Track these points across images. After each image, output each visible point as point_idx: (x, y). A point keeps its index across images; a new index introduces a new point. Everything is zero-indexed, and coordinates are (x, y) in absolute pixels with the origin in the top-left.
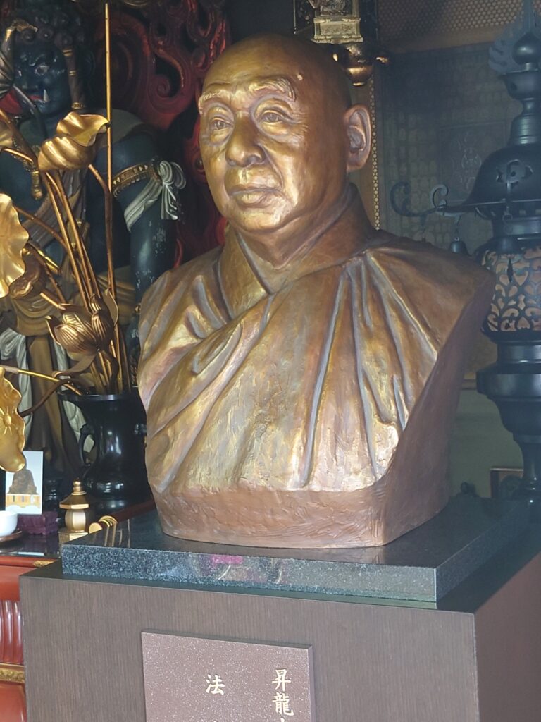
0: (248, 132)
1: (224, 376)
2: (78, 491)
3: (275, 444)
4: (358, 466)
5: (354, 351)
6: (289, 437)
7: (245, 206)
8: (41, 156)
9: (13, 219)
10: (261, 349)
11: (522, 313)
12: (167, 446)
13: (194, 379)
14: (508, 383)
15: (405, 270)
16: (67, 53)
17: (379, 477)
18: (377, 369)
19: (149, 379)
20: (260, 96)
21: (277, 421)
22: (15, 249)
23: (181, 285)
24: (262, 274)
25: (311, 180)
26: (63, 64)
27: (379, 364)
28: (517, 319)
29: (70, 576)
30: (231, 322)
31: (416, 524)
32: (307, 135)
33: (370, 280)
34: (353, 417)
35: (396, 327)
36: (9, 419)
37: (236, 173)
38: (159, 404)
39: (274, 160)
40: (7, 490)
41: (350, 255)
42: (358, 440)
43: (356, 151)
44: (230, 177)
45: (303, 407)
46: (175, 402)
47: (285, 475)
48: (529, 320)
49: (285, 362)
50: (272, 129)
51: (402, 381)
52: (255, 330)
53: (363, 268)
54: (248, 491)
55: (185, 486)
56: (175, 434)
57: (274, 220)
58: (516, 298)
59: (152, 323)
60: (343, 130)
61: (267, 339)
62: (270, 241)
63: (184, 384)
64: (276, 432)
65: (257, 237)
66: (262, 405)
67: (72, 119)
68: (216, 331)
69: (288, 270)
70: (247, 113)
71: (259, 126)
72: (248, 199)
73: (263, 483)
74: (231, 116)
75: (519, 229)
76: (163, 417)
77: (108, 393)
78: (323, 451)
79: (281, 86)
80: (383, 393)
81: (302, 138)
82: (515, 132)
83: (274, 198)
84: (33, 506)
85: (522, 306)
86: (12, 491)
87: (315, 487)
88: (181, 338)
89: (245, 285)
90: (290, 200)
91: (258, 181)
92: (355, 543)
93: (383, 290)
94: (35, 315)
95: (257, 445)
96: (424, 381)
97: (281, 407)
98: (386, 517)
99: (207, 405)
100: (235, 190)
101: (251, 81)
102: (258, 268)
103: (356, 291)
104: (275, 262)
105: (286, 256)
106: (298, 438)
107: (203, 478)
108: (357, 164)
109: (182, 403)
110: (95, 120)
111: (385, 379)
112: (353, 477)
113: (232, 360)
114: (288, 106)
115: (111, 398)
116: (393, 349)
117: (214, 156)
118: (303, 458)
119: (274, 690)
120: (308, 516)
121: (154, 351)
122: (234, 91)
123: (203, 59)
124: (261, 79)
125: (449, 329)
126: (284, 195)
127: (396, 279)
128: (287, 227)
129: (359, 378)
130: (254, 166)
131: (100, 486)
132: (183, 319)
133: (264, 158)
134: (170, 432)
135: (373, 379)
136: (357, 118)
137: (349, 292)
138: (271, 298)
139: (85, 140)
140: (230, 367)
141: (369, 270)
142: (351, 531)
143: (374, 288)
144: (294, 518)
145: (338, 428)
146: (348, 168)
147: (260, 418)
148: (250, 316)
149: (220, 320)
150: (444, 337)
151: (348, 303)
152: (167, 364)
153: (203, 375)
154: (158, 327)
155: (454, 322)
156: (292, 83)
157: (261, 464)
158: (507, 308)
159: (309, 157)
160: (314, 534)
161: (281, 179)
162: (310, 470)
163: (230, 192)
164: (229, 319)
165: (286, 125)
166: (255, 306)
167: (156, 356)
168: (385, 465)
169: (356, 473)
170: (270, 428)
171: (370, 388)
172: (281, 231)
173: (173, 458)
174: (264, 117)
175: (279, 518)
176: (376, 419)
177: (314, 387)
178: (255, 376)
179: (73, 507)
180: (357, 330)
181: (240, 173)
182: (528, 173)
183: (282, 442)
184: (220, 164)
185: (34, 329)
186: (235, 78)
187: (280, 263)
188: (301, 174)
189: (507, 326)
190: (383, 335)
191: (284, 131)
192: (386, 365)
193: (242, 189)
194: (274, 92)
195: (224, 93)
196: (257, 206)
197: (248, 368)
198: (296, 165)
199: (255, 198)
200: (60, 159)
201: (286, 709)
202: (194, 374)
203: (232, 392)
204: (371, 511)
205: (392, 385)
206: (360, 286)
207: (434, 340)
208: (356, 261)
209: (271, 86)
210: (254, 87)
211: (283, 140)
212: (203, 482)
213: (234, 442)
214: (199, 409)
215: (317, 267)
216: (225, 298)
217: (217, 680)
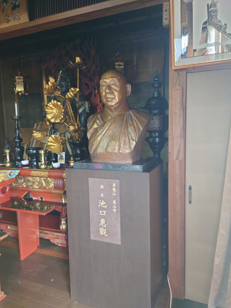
0: (109, 87)
1: (104, 132)
2: (72, 159)
3: (113, 144)
4: (128, 148)
5: (128, 128)
6: (116, 143)
7: (108, 101)
8: (66, 96)
9: (61, 108)
10: (111, 127)
11: (154, 127)
12: (93, 145)
13: (98, 133)
14: (151, 140)
15: (137, 114)
16: (68, 80)
17: (132, 150)
18: (132, 131)
19: (89, 134)
20: (111, 81)
21: (114, 140)
22: (61, 113)
23: (95, 117)
24: (110, 114)
25: (121, 97)
26: (68, 82)
27: (132, 130)
28: (153, 128)
29: (75, 168)
30: (105, 123)
31: (137, 160)
32: (120, 88)
33: (130, 116)
34: (127, 140)
35: (135, 124)
36: (59, 146)
37: (107, 95)
38: (91, 138)
39: (114, 93)
40: (58, 159)
41: (127, 111)
42: (128, 144)
43: (128, 92)
44: (106, 95)
45: (118, 137)
46: (95, 137)
47: (115, 150)
48: (156, 128)
49: (115, 130)
50: (114, 87)
51: (136, 133)
52: (110, 124)
53: (129, 114)
54: (108, 153)
55: (96, 152)
56: (95, 143)
57: (113, 104)
58: (153, 124)
59: (90, 124)
60: (126, 88)
61: (112, 125)
62: (112, 108)
63: (96, 134)
64: (113, 142)
65: (110, 107)
66: (111, 137)
67: (72, 89)
68: (102, 124)
69: (115, 114)
70: (109, 84)
71: (111, 86)
72: (109, 100)
73: (111, 151)
74: (106, 84)
75: (154, 112)
76: (92, 140)
77: (77, 141)
78: (122, 145)
79: (116, 79)
80: (133, 135)
81: (119, 89)
82: (154, 94)
83: (114, 100)
84: (63, 162)
85: (154, 126)
86: (59, 159)
87: (121, 152)
88: (95, 126)
89: (107, 116)
90: (116, 100)
91: (111, 96)
92: (127, 162)
93: (133, 118)
94: (62, 129)
95: (110, 144)
96: (140, 134)
97: (114, 138)
98: (133, 158)
99: (101, 138)
100: (106, 98)
101: (110, 78)
102: (110, 113)
103: (128, 118)
104: (113, 112)
105: (115, 111)
106: (117, 143)
107: (100, 150)
108: (128, 95)
109: (96, 137)
110: (76, 89)
111: (133, 133)
112: (127, 150)
113: (105, 129)
114: (116, 82)
115: (78, 142)
116: (135, 128)
117: (103, 92)
118: (118, 146)
119: (112, 187)
120: (119, 157)
121: (90, 128)
122: (107, 80)
123: (94, 82)
124: (112, 77)
125: (145, 125)
126: (115, 99)
127: (135, 116)
128: (116, 105)
129: (128, 133)
130: (110, 94)
131: (75, 159)
132: (96, 123)
133: (112, 92)
134: (93, 142)
135: (131, 133)
136: (128, 86)
137: (127, 118)
138: (112, 119)
139: (75, 93)
140: (105, 131)
141: (130, 114)
142: (127, 160)
143: (131, 117)
144: (116, 157)
145: (125, 141)
146: (127, 96)
147: (110, 140)
148: (109, 121)
149: (103, 123)
150: (144, 126)
151: (127, 120)
152: (92, 131)
153: (100, 132)
154: (91, 124)
155: (146, 123)
156: (118, 79)
157: (111, 148)
158: (152, 126)
159: (120, 92)
160: (120, 161)
161: (115, 96)
162: (120, 149)
163: (105, 99)
164: (104, 122)
165: (116, 86)
166: (110, 120)
167: (91, 129)
168: (133, 148)
169: (128, 149)
170: (113, 141)
171: (130, 134)
172: (115, 106)
173: (94, 147)
174: (112, 84)
175: (113, 157)
176: (132, 141)
177: (120, 134)
178: (110, 132)
179: (71, 162)
180: (128, 125)
181: (108, 95)
182: (156, 102)
183: (115, 144)
184: (104, 93)
185: (62, 132)
186: (107, 77)
187: (114, 112)
188: (118, 95)
189: (152, 129)
190: (133, 125)
191: (116, 87)
192: (133, 131)
193: (108, 98)
194: (114, 80)
195: (105, 80)
196: (111, 101)
197: (109, 131)
198: (118, 94)
199: (110, 100)
200: (70, 96)
201: (115, 190)
202: (98, 132)
203: (105, 135)
204: (130, 156)
205: (135, 134)
206: (129, 117)
207: (142, 126)
208: (128, 112)
209: (114, 79)
210: (110, 79)
211: (116, 89)
212: (100, 151)
213: (106, 144)
214: (99, 138)
215: (121, 113)
216: (104, 119)
217: (102, 186)
